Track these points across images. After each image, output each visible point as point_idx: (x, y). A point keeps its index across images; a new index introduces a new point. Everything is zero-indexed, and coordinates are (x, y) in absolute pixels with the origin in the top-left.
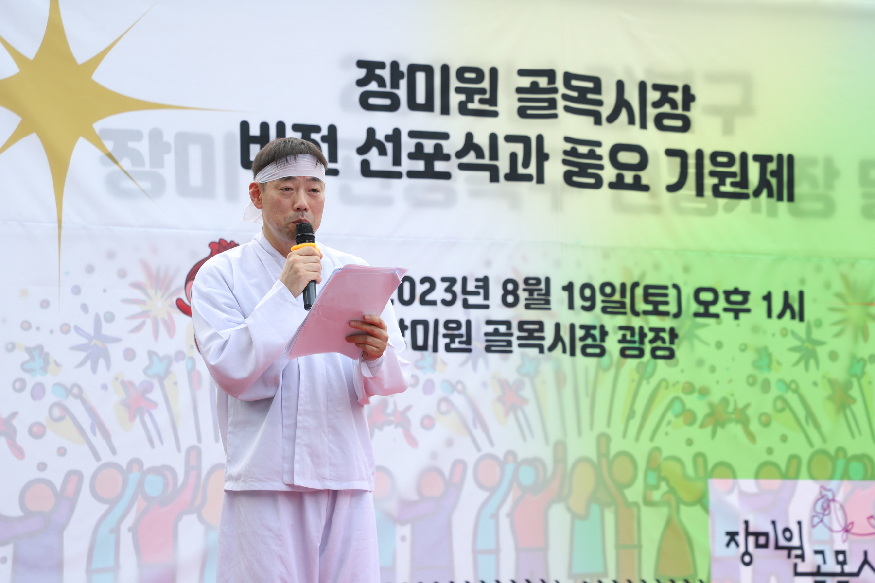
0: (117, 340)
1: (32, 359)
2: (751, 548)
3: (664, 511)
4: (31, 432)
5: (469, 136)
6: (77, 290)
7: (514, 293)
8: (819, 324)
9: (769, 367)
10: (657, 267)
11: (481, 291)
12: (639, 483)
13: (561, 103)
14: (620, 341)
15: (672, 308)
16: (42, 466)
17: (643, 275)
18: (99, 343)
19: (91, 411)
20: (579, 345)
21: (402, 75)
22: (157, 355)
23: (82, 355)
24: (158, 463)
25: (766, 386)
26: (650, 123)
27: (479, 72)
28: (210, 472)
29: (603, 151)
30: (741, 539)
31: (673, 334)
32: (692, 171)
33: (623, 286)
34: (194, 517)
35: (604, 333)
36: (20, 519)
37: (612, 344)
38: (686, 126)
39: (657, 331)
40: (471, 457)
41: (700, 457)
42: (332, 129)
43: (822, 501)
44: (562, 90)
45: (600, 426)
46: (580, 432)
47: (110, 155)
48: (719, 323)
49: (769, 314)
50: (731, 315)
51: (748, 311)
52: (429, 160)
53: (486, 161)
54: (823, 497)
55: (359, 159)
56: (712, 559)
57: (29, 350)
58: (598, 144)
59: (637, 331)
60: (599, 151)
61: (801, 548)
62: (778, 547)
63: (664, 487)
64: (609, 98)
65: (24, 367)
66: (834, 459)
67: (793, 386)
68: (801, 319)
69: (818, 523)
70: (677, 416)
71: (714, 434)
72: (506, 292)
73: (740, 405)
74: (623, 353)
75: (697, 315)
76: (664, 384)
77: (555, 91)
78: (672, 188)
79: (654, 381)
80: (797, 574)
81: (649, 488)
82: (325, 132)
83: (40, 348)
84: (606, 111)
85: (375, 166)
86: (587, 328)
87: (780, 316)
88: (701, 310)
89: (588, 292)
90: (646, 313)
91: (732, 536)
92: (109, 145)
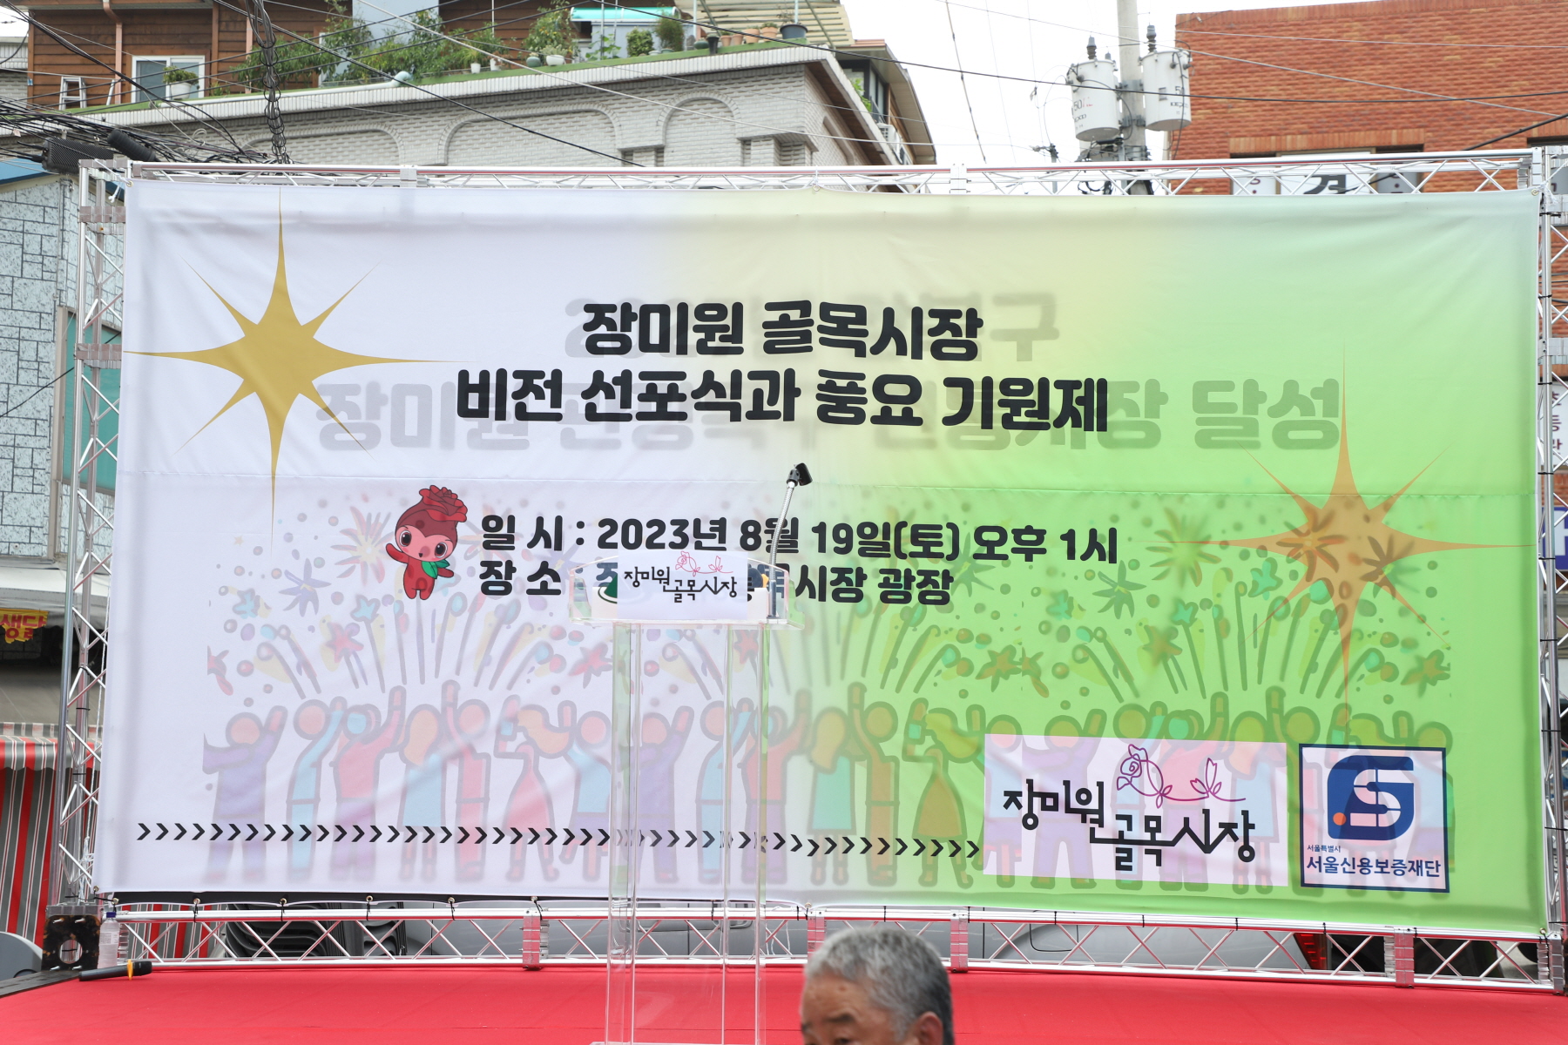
0: (326, 584)
1: (244, 601)
2: (1037, 809)
3: (930, 766)
4: (239, 670)
5: (709, 375)
6: (289, 538)
7: (756, 535)
8: (1135, 565)
9: (1069, 613)
10: (928, 505)
11: (717, 533)
12: (899, 737)
13: (816, 336)
14: (880, 585)
15: (947, 549)
16: (249, 702)
17: (912, 514)
18: (308, 588)
19: (296, 650)
20: (830, 589)
21: (634, 317)
22: (365, 599)
23: (291, 598)
24: (362, 702)
25: (1064, 634)
26: (927, 353)
27: (721, 309)
28: (414, 712)
29: (867, 384)
30: (1024, 800)
31: (947, 578)
32: (978, 401)
33: (886, 526)
34: (396, 754)
35: (861, 576)
36: (226, 750)
37: (872, 589)
38: (972, 353)
39: (928, 575)
40: (698, 704)
41: (975, 711)
42: (557, 374)
43: (1132, 760)
44: (818, 321)
45: (853, 674)
46: (828, 681)
47: (327, 410)
48: (1006, 566)
49: (1071, 555)
50: (1023, 556)
51: (1043, 551)
52: (662, 400)
53: (728, 399)
54: (1132, 757)
55: (583, 403)
56: (985, 819)
57: (241, 594)
58: (862, 377)
59: (903, 574)
60: (860, 384)
61: (1100, 811)
62: (1069, 810)
63: (929, 741)
64: (875, 327)
65: (236, 609)
66: (1149, 716)
67: (1099, 634)
68: (1113, 560)
69: (1126, 785)
70: (949, 666)
71: (994, 687)
72: (746, 534)
73: (1030, 655)
74: (884, 598)
75: (977, 556)
76: (934, 631)
77: (811, 323)
78: (948, 421)
79: (922, 628)
80: (1093, 840)
81: (909, 741)
82: (548, 377)
83: (252, 592)
84: (870, 342)
85: (600, 410)
86: (841, 572)
87: (1085, 557)
88: (984, 551)
89: (843, 534)
90: (913, 555)
91: (1013, 797)
92: (327, 400)
